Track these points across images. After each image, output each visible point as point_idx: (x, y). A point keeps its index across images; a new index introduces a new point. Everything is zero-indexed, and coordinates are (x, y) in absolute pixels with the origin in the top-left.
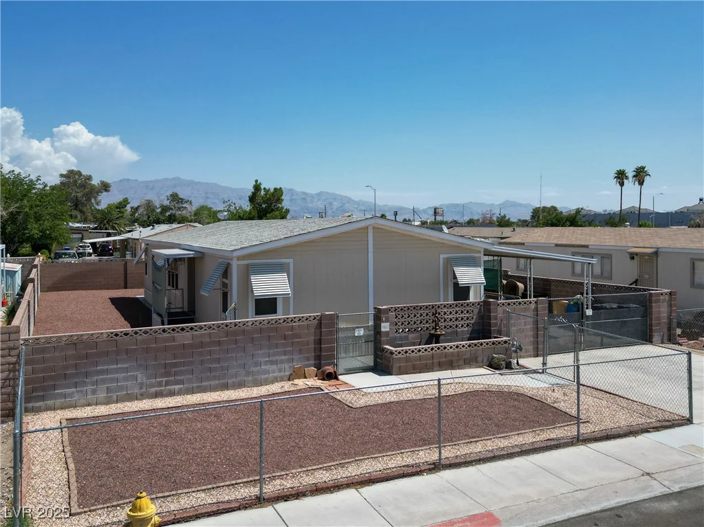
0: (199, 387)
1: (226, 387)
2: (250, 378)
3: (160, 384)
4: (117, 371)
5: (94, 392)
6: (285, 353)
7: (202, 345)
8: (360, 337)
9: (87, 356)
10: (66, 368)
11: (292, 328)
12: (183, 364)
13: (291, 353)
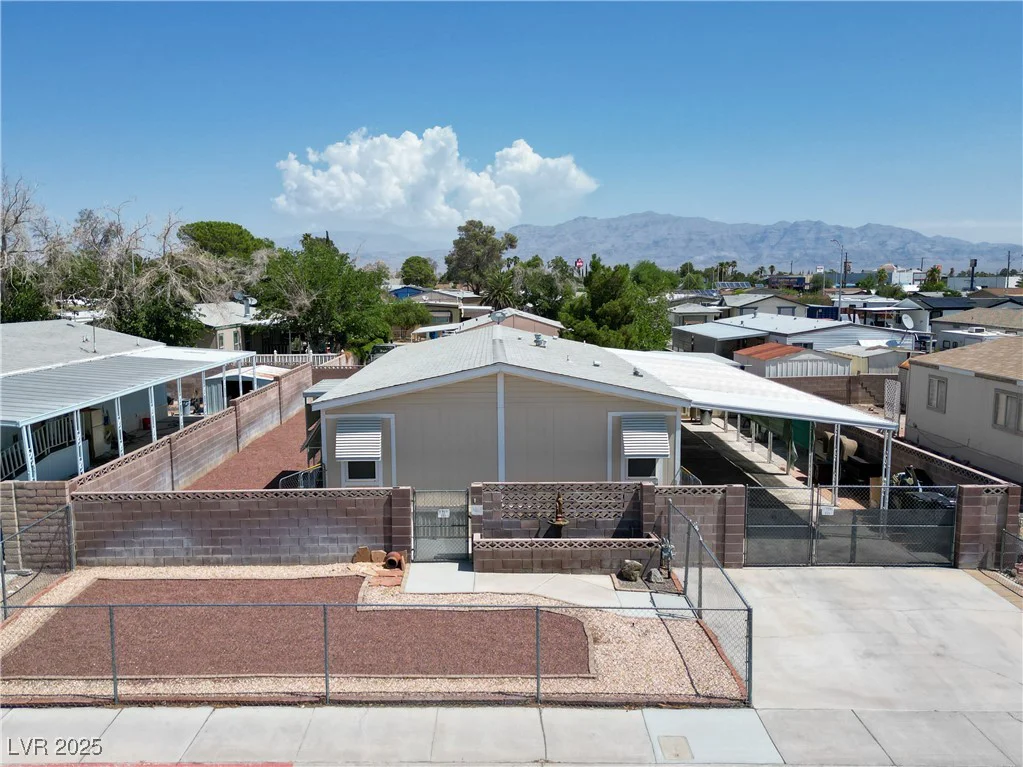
0: (248, 559)
1: (277, 562)
2: (306, 555)
3: (206, 552)
4: (163, 534)
5: (142, 553)
6: (347, 531)
7: (250, 514)
8: (444, 519)
9: (133, 516)
10: (113, 526)
11: (356, 503)
12: (232, 533)
13: (355, 531)
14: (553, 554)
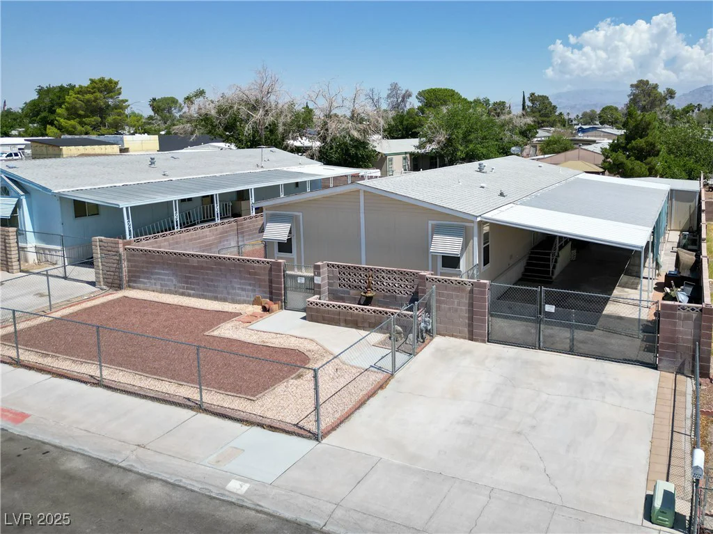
0: (203, 295)
1: (216, 299)
2: (230, 297)
3: (183, 288)
4: (165, 274)
5: (155, 284)
6: (250, 285)
7: (202, 268)
8: (301, 284)
9: (151, 263)
10: (143, 267)
11: (254, 268)
12: (195, 278)
13: (254, 285)
14: (352, 315)
